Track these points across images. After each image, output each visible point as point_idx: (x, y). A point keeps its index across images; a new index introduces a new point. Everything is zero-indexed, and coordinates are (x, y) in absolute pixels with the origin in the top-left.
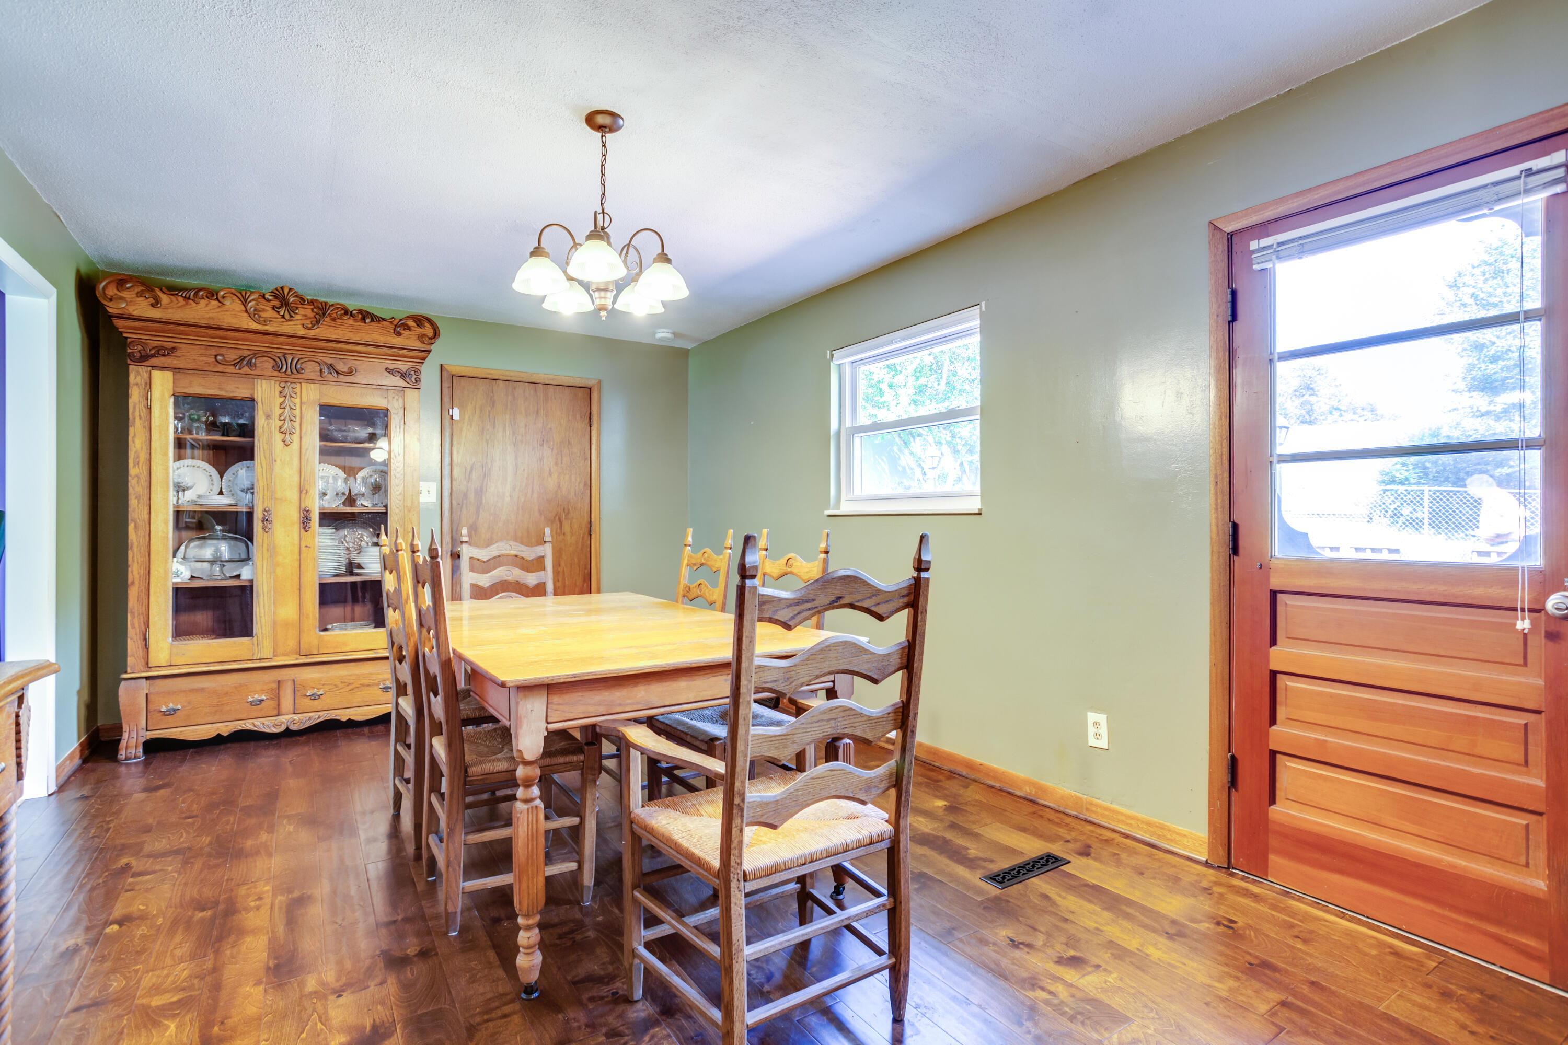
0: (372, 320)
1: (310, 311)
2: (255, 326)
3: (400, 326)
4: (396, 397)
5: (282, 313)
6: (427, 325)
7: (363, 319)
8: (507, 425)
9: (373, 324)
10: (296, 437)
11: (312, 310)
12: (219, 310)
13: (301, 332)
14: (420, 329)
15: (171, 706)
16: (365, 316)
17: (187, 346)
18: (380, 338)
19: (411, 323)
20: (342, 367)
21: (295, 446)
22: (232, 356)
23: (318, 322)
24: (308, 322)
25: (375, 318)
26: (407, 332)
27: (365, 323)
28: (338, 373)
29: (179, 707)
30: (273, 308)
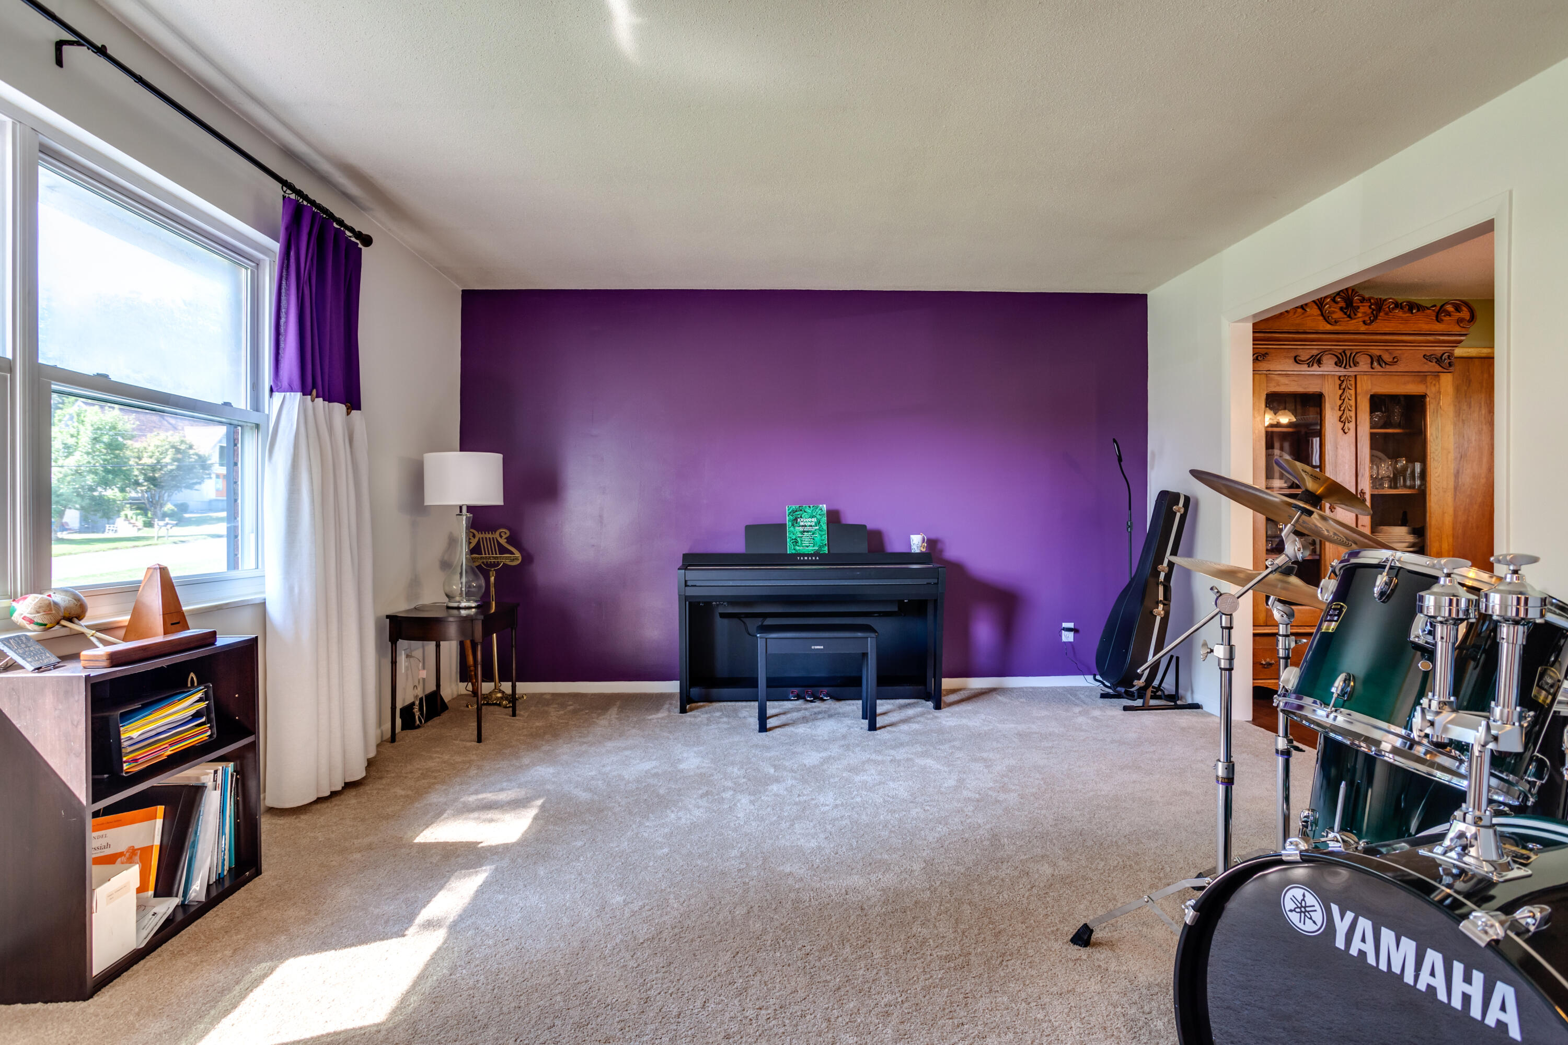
0: (1418, 310)
1: (1367, 308)
2: (1329, 327)
3: (1440, 313)
4: (1434, 382)
5: (1348, 313)
6: (1464, 309)
7: (1410, 310)
8: (1483, 404)
9: (1418, 313)
10: (1352, 426)
11: (1370, 307)
12: (1302, 316)
13: (1363, 328)
14: (1458, 314)
15: (1268, 660)
16: (1412, 307)
17: (1273, 351)
18: (1425, 327)
19: (1450, 308)
20: (1387, 357)
21: (1352, 433)
22: (1304, 356)
23: (1376, 318)
24: (1367, 318)
25: (1420, 308)
26: (1447, 318)
27: (1412, 313)
28: (1386, 364)
29: (1273, 662)
30: (1341, 309)
